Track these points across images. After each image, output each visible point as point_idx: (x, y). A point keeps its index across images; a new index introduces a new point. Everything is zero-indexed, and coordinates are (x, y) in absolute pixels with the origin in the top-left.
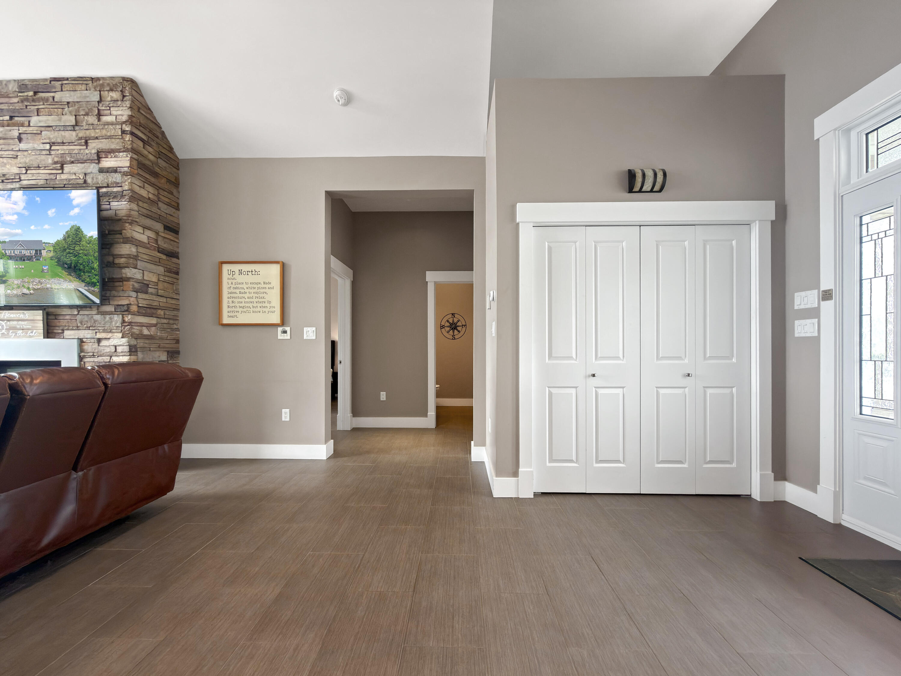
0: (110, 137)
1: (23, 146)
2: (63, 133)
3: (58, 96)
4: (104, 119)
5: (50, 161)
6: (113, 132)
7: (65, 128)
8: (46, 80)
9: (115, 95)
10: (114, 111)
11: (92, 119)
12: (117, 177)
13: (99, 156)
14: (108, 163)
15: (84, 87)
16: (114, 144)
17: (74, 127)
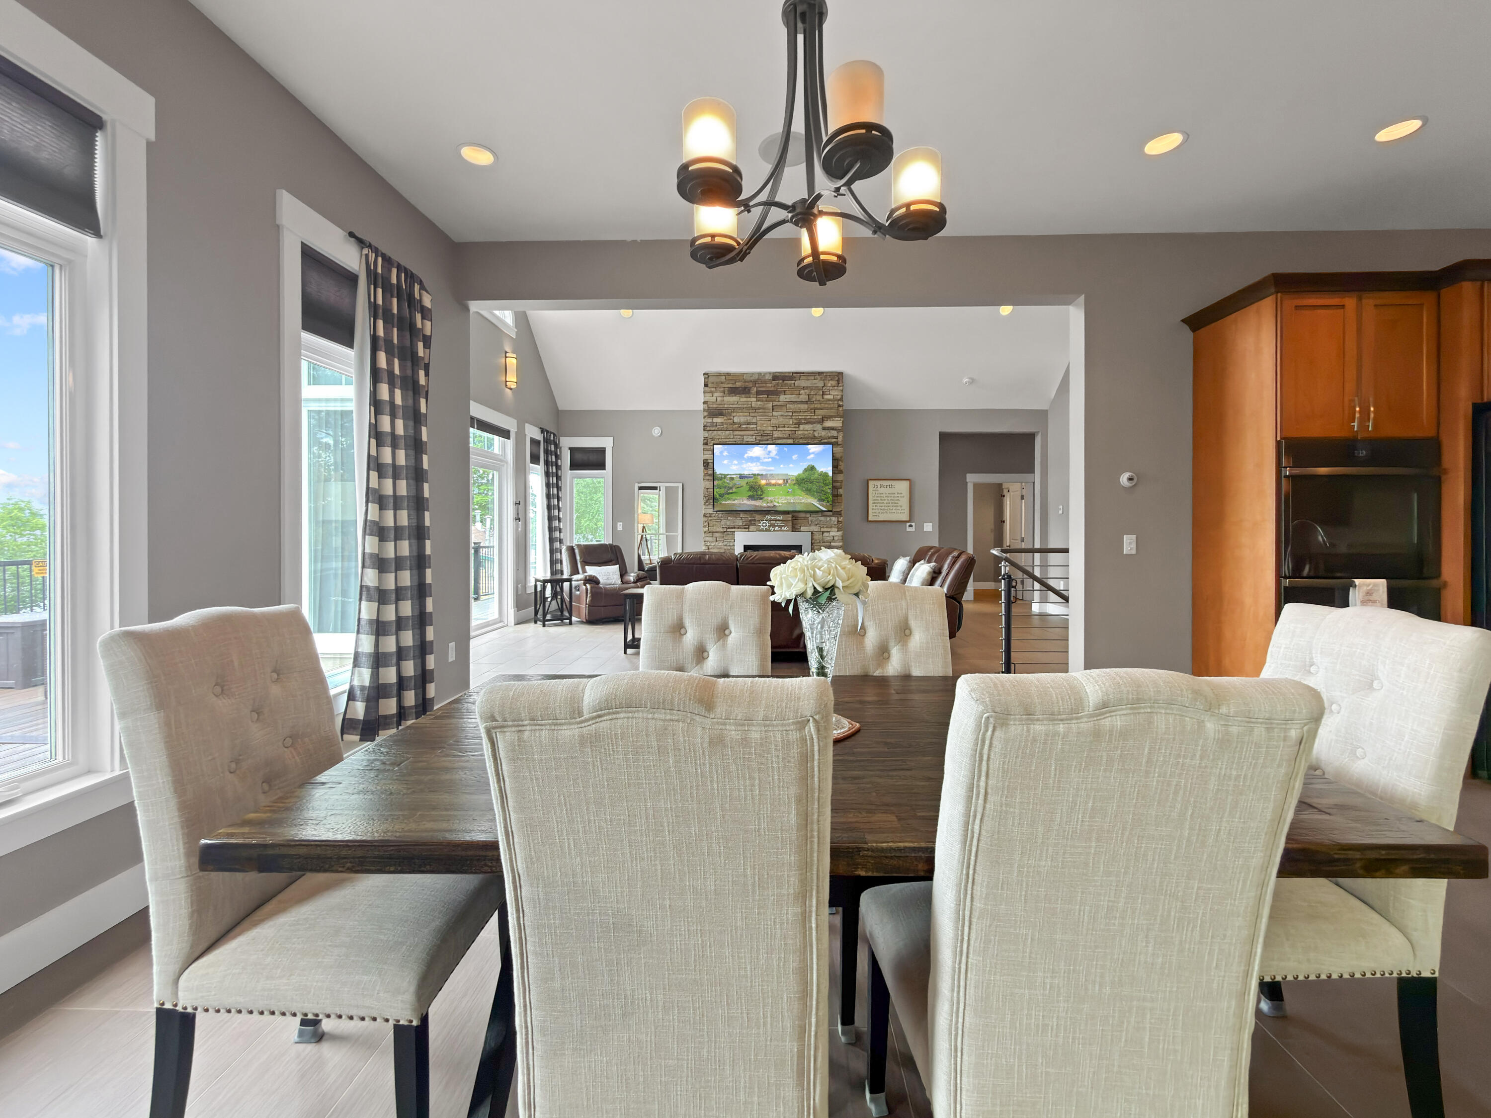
0: (831, 409)
1: (774, 413)
2: (799, 405)
3: (797, 383)
4: (826, 397)
5: (791, 422)
6: (832, 406)
7: (802, 402)
8: (789, 373)
9: (834, 383)
10: (833, 393)
11: (819, 398)
12: (834, 433)
13: (822, 420)
14: (828, 424)
15: (813, 378)
16: (832, 412)
17: (806, 403)
